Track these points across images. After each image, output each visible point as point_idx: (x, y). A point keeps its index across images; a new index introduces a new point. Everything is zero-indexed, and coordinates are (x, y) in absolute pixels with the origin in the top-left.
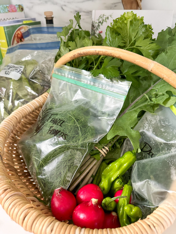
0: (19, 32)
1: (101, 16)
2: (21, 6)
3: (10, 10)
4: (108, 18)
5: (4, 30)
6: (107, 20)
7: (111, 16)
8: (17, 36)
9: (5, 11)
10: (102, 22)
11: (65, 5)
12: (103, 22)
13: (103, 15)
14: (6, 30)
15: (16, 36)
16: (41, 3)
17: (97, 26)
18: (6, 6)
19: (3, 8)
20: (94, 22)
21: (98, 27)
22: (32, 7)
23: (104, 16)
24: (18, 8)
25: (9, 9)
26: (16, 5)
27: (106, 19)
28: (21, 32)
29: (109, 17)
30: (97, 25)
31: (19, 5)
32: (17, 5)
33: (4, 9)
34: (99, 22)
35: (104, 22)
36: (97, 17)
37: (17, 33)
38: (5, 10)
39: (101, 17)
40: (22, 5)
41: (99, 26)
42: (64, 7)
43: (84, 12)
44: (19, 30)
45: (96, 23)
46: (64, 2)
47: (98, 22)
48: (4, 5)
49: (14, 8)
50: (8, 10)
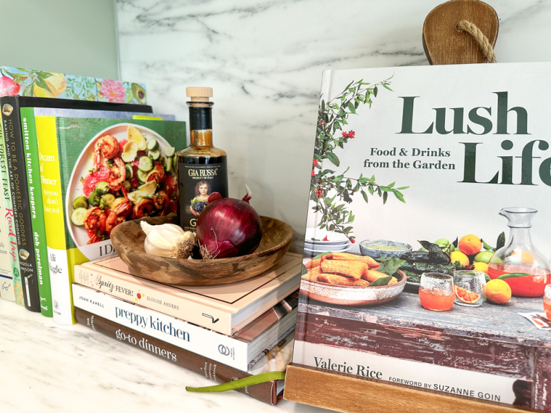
0: (109, 139)
1: (352, 86)
2: (140, 87)
3: (103, 91)
4: (376, 90)
5: (58, 125)
6: (372, 96)
7: (385, 85)
8: (100, 150)
9: (88, 91)
10: (353, 102)
11: (252, 81)
12: (357, 104)
13: (360, 83)
14: (62, 128)
15: (97, 148)
16: (191, 78)
17: (335, 116)
18: (93, 81)
19: (84, 83)
20: (328, 103)
21: (340, 119)
22: (168, 89)
23: (362, 86)
24: (131, 91)
25: (103, 89)
26: (125, 83)
27: (368, 93)
28: (115, 140)
29: (380, 88)
30: (337, 111)
31: (133, 84)
32: (128, 83)
33: (87, 87)
34: (344, 105)
35: (361, 103)
36: (339, 91)
37: (100, 141)
38: (89, 89)
39: (352, 90)
40: (142, 86)
41: (343, 115)
42: (248, 87)
43: (303, 95)
44: (109, 133)
45: (335, 106)
46: (250, 72)
47: (340, 105)
48: (89, 78)
49: (118, 88)
50: (99, 89)
